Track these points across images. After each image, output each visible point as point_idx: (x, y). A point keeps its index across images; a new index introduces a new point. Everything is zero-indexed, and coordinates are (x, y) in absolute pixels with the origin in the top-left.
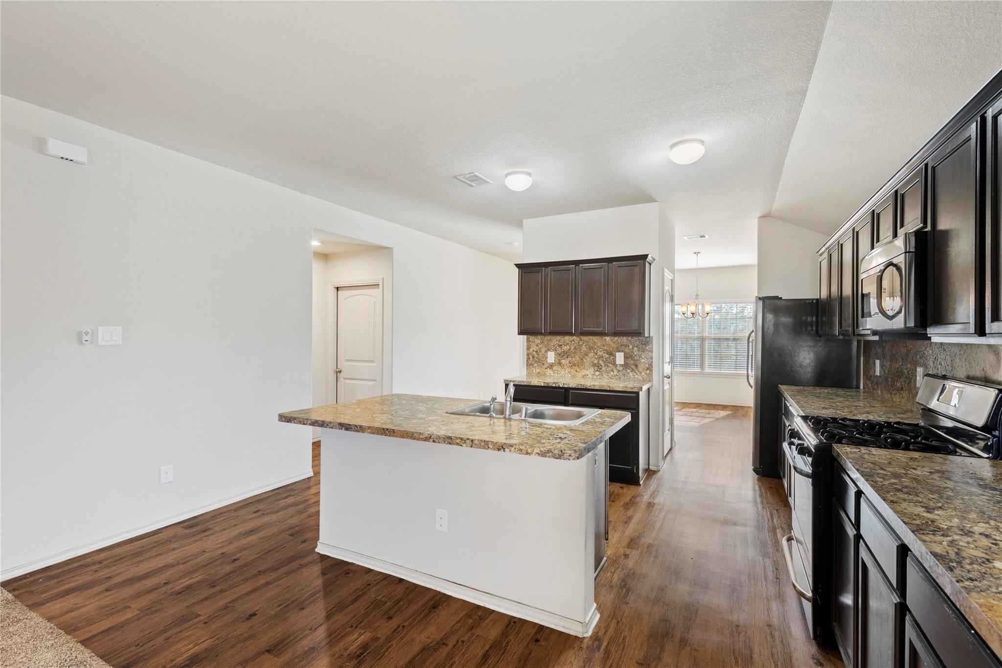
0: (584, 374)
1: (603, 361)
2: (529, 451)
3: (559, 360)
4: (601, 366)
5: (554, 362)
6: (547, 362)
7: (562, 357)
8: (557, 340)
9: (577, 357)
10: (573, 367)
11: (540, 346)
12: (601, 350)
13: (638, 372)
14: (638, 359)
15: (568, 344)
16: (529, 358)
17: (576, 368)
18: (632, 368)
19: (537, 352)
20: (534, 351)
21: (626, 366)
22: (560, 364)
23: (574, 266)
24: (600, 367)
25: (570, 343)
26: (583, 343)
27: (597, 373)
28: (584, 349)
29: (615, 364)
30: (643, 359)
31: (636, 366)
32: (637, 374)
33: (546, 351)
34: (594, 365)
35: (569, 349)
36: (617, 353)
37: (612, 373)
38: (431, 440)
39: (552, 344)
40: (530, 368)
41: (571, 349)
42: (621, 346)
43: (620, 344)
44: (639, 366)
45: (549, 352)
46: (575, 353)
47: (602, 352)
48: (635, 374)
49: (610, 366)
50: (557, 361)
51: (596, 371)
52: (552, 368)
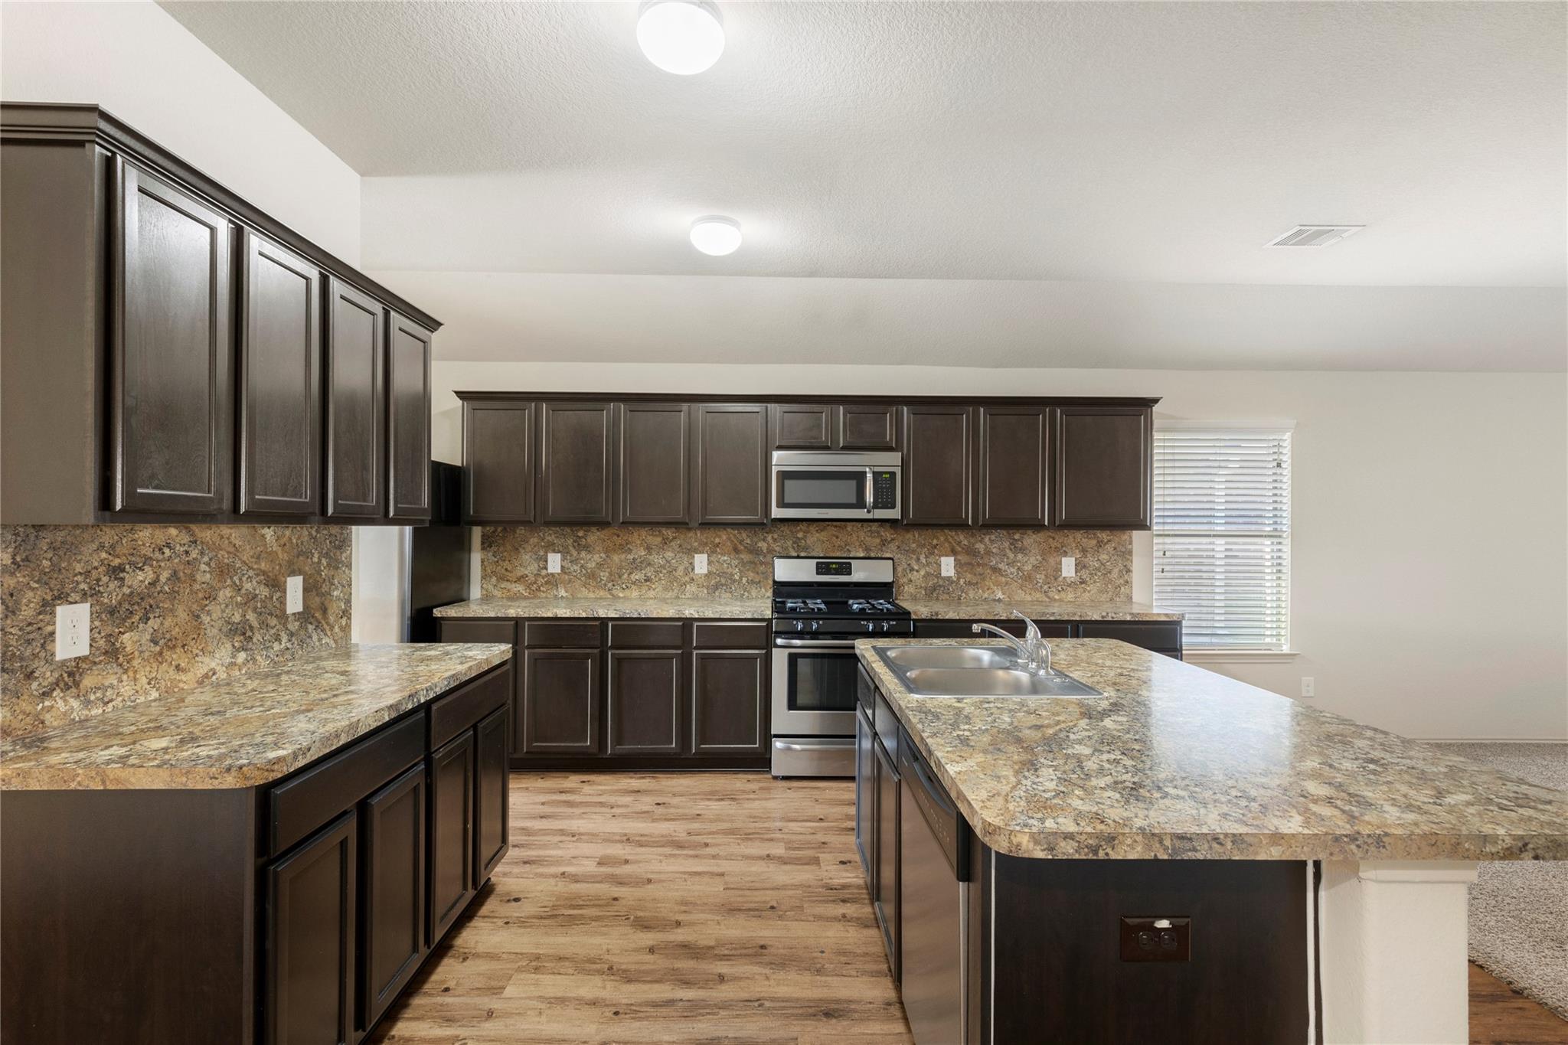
1: (255, 610)
4: (251, 628)
6: (50, 658)
7: (124, 620)
8: (102, 547)
9: (178, 611)
10: (167, 654)
12: (249, 573)
13: (327, 628)
14: (328, 589)
15: (147, 560)
17: (178, 656)
18: (317, 619)
21: (305, 616)
24: (249, 633)
25: (157, 555)
26: (202, 553)
27: (242, 656)
28: (204, 575)
29: (282, 616)
30: (337, 588)
31: (325, 611)
32: (326, 635)
33: (47, 607)
35: (153, 584)
36: (290, 580)
37: (276, 646)
39: (79, 568)
41: (159, 580)
42: (298, 556)
44: (330, 612)
45: (61, 610)
46: (173, 595)
47: (257, 583)
49: (273, 624)
50: (102, 643)
51: (238, 650)
52: (77, 684)
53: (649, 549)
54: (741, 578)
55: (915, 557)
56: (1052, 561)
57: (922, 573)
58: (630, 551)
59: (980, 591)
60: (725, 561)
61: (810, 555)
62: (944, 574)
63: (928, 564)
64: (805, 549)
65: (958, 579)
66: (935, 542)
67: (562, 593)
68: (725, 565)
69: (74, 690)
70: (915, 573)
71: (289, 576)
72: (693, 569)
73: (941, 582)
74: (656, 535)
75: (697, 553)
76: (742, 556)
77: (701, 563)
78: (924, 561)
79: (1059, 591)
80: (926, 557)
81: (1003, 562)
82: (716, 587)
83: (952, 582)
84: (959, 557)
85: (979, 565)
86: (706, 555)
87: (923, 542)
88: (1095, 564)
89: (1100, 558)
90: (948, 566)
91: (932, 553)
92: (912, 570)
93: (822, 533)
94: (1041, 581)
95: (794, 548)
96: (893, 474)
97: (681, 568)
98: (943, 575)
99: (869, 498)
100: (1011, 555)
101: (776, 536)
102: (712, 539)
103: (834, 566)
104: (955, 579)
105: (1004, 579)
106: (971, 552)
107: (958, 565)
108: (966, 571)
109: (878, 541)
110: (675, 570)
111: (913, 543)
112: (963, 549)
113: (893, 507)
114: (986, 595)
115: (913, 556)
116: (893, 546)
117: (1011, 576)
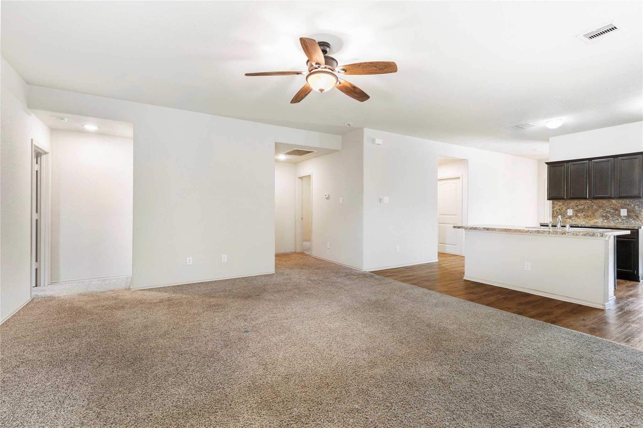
1: (610, 214)
2: (577, 234)
3: (576, 214)
4: (609, 217)
5: (572, 215)
6: (567, 215)
7: (578, 212)
8: (574, 203)
9: (590, 212)
10: (587, 217)
11: (562, 206)
12: (608, 208)
13: (638, 220)
14: (639, 212)
15: (582, 205)
16: (554, 213)
17: (589, 218)
18: (633, 218)
19: (559, 209)
20: (557, 209)
21: (629, 217)
22: (577, 216)
23: (588, 161)
25: (585, 204)
26: (595, 204)
27: (606, 221)
28: (595, 207)
29: (619, 215)
31: (637, 217)
33: (566, 209)
34: (603, 216)
36: (621, 209)
37: (617, 221)
38: (529, 232)
39: (571, 205)
40: (555, 218)
41: (585, 207)
42: (625, 205)
43: (624, 204)
44: (640, 217)
45: (568, 210)
46: (588, 210)
47: (609, 209)
48: (636, 221)
49: (616, 217)
50: (575, 214)
51: (605, 220)
52: (571, 218)
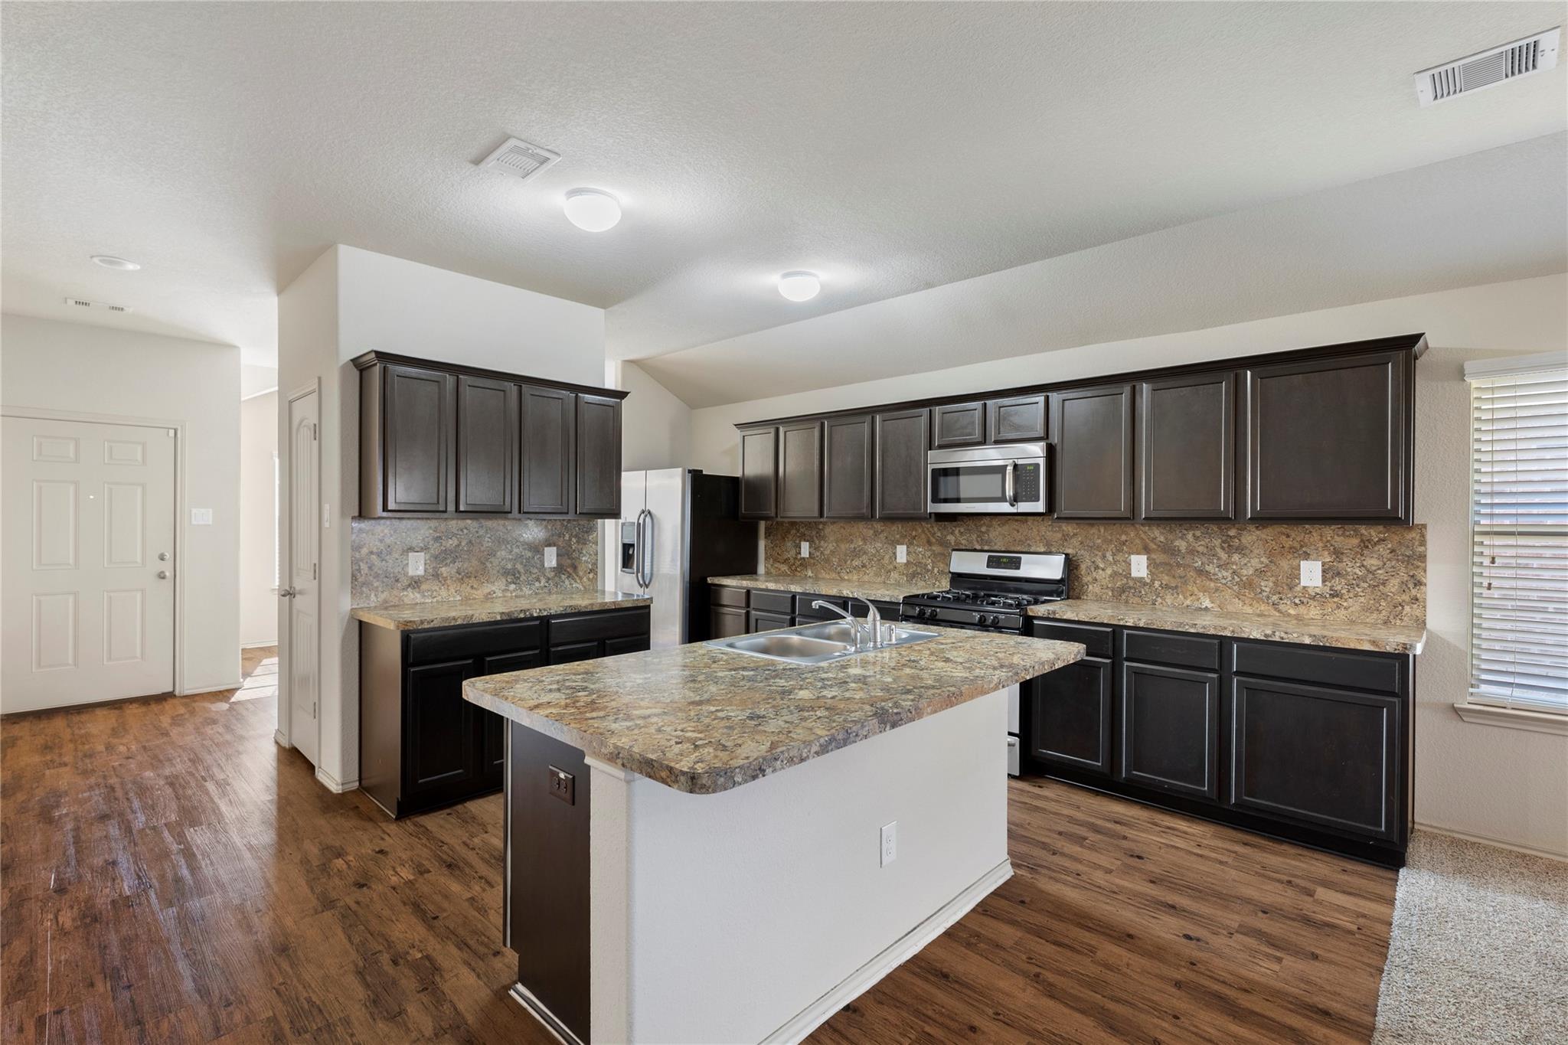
0: (489, 591)
1: (522, 563)
3: (434, 568)
4: (519, 572)
5: (422, 574)
6: (406, 574)
7: (442, 562)
8: (429, 529)
9: (473, 560)
10: (466, 580)
11: (388, 542)
12: (518, 544)
13: (577, 578)
14: (577, 556)
15: (455, 535)
16: (359, 570)
17: (472, 582)
18: (568, 572)
19: (381, 554)
20: (372, 552)
21: (560, 569)
22: (436, 576)
24: (517, 575)
25: (460, 533)
26: (487, 532)
27: (512, 587)
28: (488, 543)
29: (541, 568)
30: (585, 555)
31: (575, 568)
32: (576, 582)
33: (405, 553)
34: (506, 573)
35: (458, 546)
36: (546, 549)
37: (537, 584)
39: (419, 536)
40: (361, 592)
41: (461, 544)
42: (553, 535)
44: (579, 568)
45: (411, 554)
46: (469, 552)
47: (521, 549)
48: (573, 582)
49: (534, 572)
50: (431, 570)
51: (510, 583)
52: (419, 587)
53: (864, 540)
54: (933, 568)
55: (1100, 554)
56: (1284, 564)
57: (1109, 571)
58: (852, 541)
59: (1180, 596)
60: (920, 552)
61: (992, 549)
62: (1134, 574)
63: (1116, 562)
64: (988, 542)
65: (1153, 581)
66: (1124, 538)
67: (810, 573)
68: (921, 556)
69: (417, 590)
70: (1101, 572)
71: (546, 546)
72: (896, 559)
73: (1131, 583)
74: (869, 529)
75: (898, 544)
76: (934, 548)
77: (902, 553)
78: (1111, 559)
79: (1296, 605)
80: (1114, 555)
81: (1213, 563)
82: (914, 575)
83: (1145, 584)
84: (1153, 556)
85: (1179, 565)
86: (905, 546)
87: (1110, 538)
88: (1357, 571)
89: (1365, 563)
90: (1139, 565)
91: (1119, 551)
92: (1097, 568)
93: (1004, 528)
94: (1267, 589)
95: (978, 542)
96: (1037, 465)
97: (887, 557)
98: (1132, 575)
99: (1009, 492)
100: (1223, 556)
101: (962, 530)
102: (910, 532)
103: (1005, 560)
104: (1148, 581)
105: (1212, 585)
106: (1169, 550)
107: (1152, 565)
108: (1162, 572)
109: (1059, 535)
110: (883, 559)
111: (1098, 538)
112: (1159, 546)
113: (1038, 500)
114: (1188, 602)
115: (1097, 553)
116: (1075, 542)
117: (1224, 581)
